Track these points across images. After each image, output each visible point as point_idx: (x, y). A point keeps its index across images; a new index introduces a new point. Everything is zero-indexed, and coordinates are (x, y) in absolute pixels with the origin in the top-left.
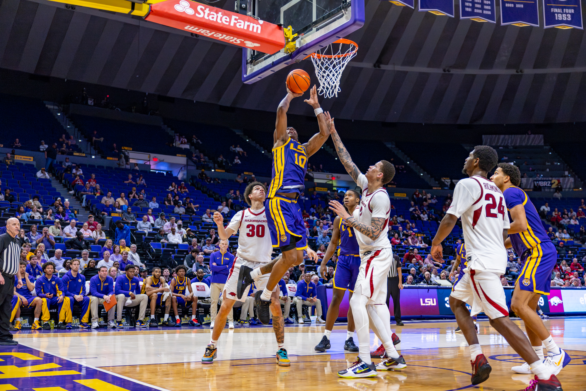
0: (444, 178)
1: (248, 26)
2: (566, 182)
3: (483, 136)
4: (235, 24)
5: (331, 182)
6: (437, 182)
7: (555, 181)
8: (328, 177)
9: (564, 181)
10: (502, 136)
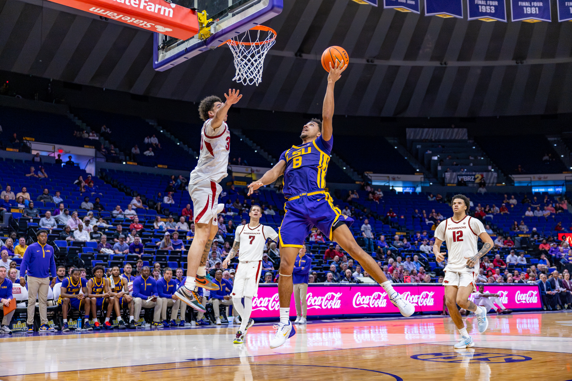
0: (367, 172)
1: (159, 9)
2: (489, 177)
3: (407, 129)
4: (145, 7)
5: (250, 176)
6: (360, 176)
7: (478, 175)
8: (247, 171)
9: (487, 175)
10: (426, 130)
